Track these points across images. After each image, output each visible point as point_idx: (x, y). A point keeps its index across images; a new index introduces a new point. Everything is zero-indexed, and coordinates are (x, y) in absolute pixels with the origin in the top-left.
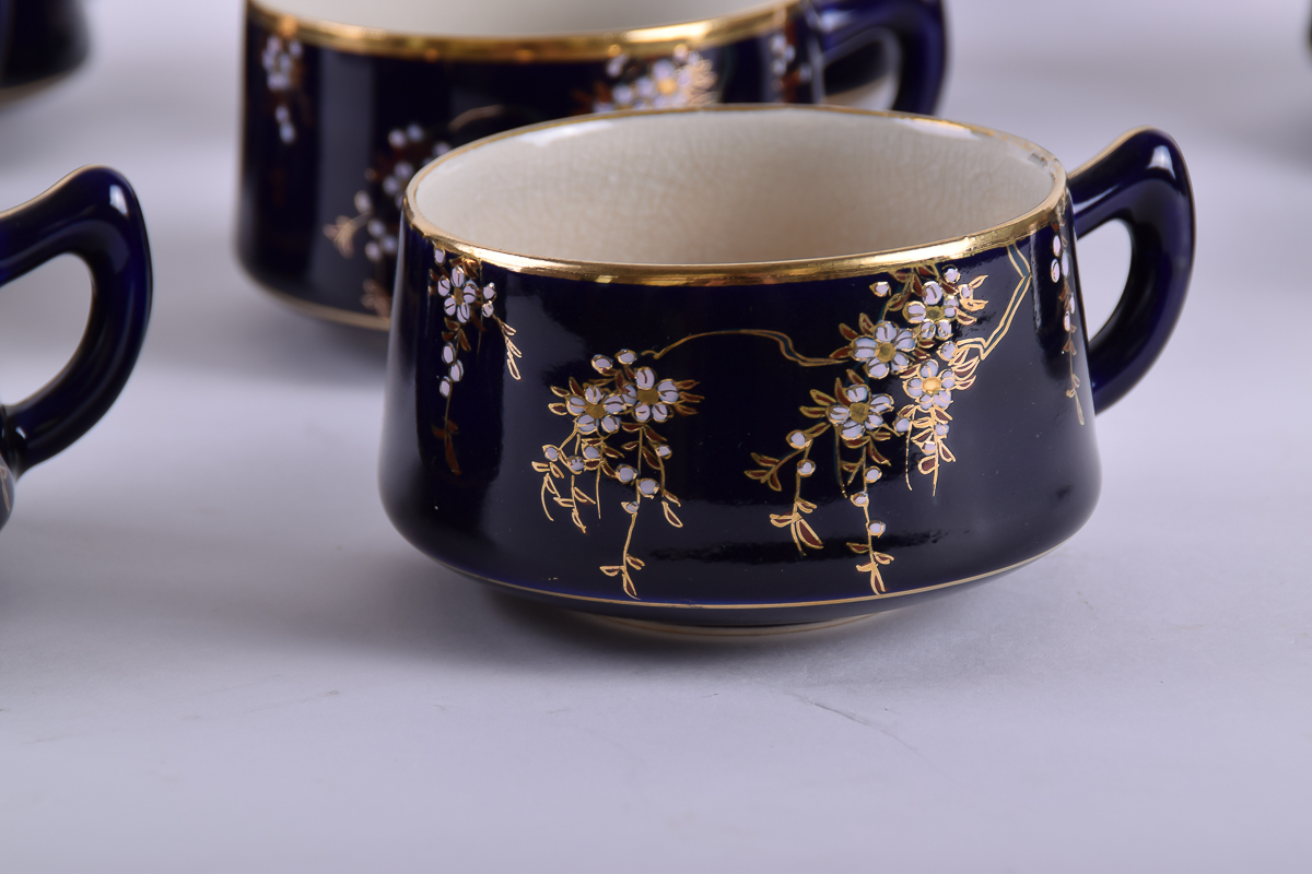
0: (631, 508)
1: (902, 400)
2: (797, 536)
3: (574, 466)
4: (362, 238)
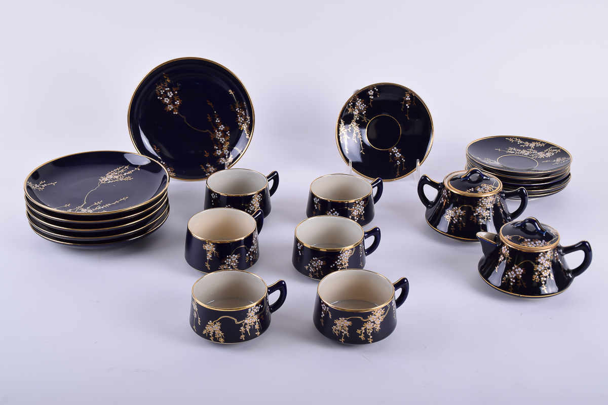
0: (343, 334)
1: (375, 323)
2: (362, 338)
3: (337, 328)
4: (309, 268)
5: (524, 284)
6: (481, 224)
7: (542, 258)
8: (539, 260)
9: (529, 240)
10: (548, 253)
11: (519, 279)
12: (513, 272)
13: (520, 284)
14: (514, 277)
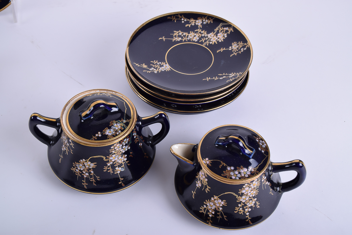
5: (225, 216)
6: (119, 172)
7: (247, 189)
8: (243, 191)
9: (232, 168)
10: (254, 182)
11: (219, 212)
12: (212, 204)
13: (220, 217)
14: (213, 208)
